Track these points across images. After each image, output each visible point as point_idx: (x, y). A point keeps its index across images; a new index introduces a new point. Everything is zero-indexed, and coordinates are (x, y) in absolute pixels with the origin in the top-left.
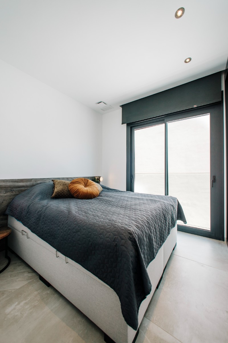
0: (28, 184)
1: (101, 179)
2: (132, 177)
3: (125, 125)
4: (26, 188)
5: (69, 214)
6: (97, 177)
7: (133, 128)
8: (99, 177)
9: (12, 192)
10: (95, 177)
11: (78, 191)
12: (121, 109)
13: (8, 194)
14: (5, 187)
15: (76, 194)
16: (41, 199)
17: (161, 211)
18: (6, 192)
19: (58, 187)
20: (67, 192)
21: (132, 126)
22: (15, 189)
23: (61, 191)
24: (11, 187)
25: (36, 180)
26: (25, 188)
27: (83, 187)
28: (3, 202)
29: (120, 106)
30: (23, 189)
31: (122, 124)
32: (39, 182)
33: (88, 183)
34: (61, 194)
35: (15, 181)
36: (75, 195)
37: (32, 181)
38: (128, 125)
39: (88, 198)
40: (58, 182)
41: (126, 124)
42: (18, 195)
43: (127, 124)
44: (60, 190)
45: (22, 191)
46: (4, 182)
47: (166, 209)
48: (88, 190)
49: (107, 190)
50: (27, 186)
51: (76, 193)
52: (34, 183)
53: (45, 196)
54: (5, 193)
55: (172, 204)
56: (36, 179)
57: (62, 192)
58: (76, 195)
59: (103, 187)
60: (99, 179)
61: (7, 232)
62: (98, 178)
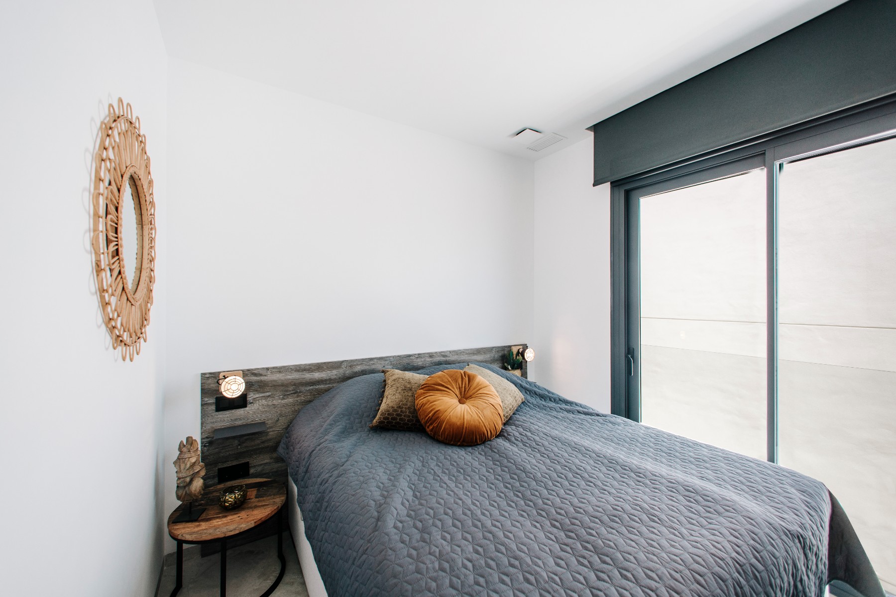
0: (334, 374)
1: (529, 355)
2: (633, 357)
3: (606, 187)
4: (329, 384)
5: (376, 529)
6: (518, 347)
7: (634, 194)
8: (525, 347)
9: (298, 396)
10: (510, 347)
11: (436, 416)
12: (592, 134)
13: (290, 400)
14: (282, 385)
15: (431, 428)
16: (343, 432)
17: (730, 582)
18: (285, 396)
19: (389, 396)
20: (410, 412)
21: (628, 187)
22: (303, 389)
23: (395, 411)
24: (295, 385)
25: (351, 363)
26: (326, 384)
27: (455, 401)
28: (278, 421)
29: (588, 129)
30: (322, 386)
31: (594, 185)
32: (358, 368)
33: (472, 388)
34: (393, 419)
35: (305, 370)
36: (428, 428)
37: (343, 366)
38: (615, 185)
39: (463, 441)
40: (394, 378)
41: (608, 184)
42: (310, 401)
43: (611, 183)
44: (393, 407)
45: (321, 393)
46: (280, 372)
47: (761, 567)
48: (466, 417)
49: (538, 400)
50: (329, 381)
51: (431, 424)
52: (348, 372)
53: (357, 421)
54: (283, 399)
55: (795, 528)
56: (352, 361)
57: (397, 415)
58: (431, 430)
59: (527, 390)
60: (523, 355)
61: (274, 503)
62: (520, 351)
